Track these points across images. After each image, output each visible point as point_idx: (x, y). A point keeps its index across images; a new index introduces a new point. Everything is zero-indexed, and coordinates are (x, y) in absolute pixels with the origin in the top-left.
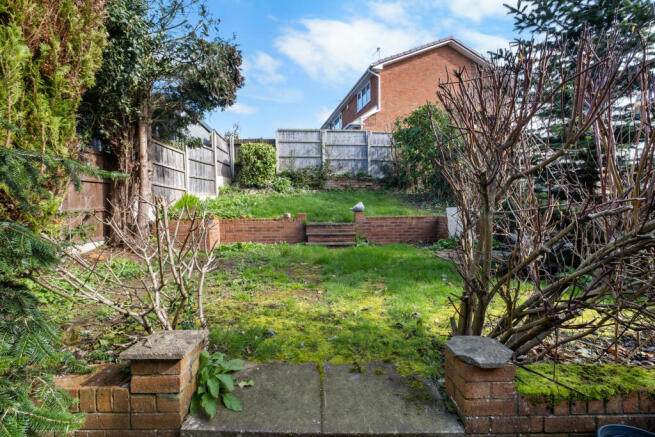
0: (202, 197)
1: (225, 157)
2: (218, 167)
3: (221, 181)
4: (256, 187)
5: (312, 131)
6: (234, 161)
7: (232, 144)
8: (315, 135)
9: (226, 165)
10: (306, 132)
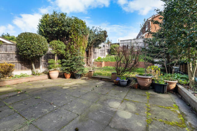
0: (102, 57)
1: (108, 48)
2: (106, 51)
3: (106, 54)
4: (114, 55)
5: (129, 40)
6: (110, 49)
7: (110, 45)
8: (130, 41)
9: (108, 50)
10: (127, 40)
